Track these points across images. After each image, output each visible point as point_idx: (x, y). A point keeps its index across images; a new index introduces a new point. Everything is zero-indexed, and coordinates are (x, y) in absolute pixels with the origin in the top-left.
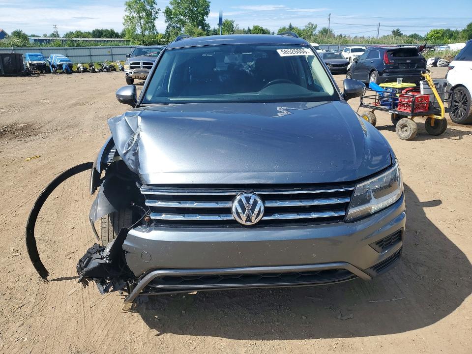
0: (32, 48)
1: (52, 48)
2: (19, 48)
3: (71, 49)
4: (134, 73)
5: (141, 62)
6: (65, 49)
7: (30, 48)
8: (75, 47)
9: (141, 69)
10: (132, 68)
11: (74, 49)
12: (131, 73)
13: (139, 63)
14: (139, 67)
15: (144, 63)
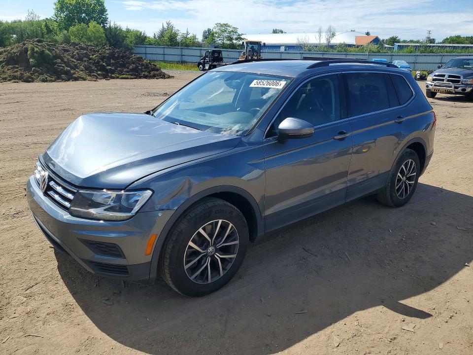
0: (385, 54)
1: (404, 54)
2: (373, 54)
3: (422, 56)
4: (435, 86)
5: (447, 74)
6: (415, 56)
7: (383, 54)
8: (426, 54)
9: (445, 82)
10: (434, 80)
11: (425, 56)
12: (432, 85)
13: (444, 76)
14: (443, 80)
15: (450, 76)
